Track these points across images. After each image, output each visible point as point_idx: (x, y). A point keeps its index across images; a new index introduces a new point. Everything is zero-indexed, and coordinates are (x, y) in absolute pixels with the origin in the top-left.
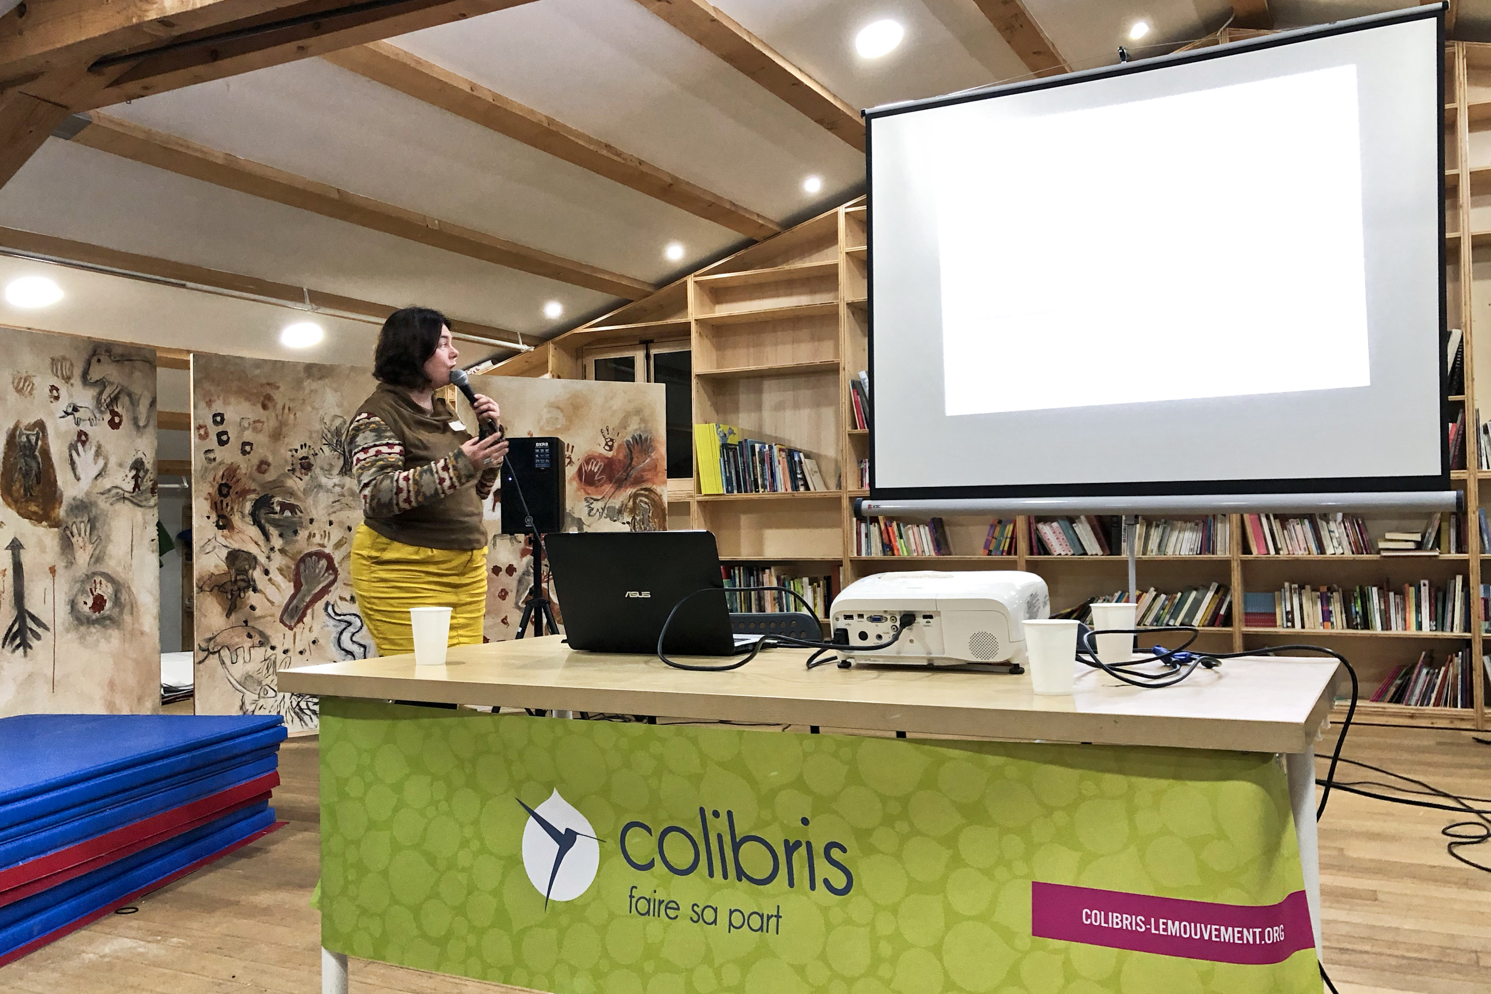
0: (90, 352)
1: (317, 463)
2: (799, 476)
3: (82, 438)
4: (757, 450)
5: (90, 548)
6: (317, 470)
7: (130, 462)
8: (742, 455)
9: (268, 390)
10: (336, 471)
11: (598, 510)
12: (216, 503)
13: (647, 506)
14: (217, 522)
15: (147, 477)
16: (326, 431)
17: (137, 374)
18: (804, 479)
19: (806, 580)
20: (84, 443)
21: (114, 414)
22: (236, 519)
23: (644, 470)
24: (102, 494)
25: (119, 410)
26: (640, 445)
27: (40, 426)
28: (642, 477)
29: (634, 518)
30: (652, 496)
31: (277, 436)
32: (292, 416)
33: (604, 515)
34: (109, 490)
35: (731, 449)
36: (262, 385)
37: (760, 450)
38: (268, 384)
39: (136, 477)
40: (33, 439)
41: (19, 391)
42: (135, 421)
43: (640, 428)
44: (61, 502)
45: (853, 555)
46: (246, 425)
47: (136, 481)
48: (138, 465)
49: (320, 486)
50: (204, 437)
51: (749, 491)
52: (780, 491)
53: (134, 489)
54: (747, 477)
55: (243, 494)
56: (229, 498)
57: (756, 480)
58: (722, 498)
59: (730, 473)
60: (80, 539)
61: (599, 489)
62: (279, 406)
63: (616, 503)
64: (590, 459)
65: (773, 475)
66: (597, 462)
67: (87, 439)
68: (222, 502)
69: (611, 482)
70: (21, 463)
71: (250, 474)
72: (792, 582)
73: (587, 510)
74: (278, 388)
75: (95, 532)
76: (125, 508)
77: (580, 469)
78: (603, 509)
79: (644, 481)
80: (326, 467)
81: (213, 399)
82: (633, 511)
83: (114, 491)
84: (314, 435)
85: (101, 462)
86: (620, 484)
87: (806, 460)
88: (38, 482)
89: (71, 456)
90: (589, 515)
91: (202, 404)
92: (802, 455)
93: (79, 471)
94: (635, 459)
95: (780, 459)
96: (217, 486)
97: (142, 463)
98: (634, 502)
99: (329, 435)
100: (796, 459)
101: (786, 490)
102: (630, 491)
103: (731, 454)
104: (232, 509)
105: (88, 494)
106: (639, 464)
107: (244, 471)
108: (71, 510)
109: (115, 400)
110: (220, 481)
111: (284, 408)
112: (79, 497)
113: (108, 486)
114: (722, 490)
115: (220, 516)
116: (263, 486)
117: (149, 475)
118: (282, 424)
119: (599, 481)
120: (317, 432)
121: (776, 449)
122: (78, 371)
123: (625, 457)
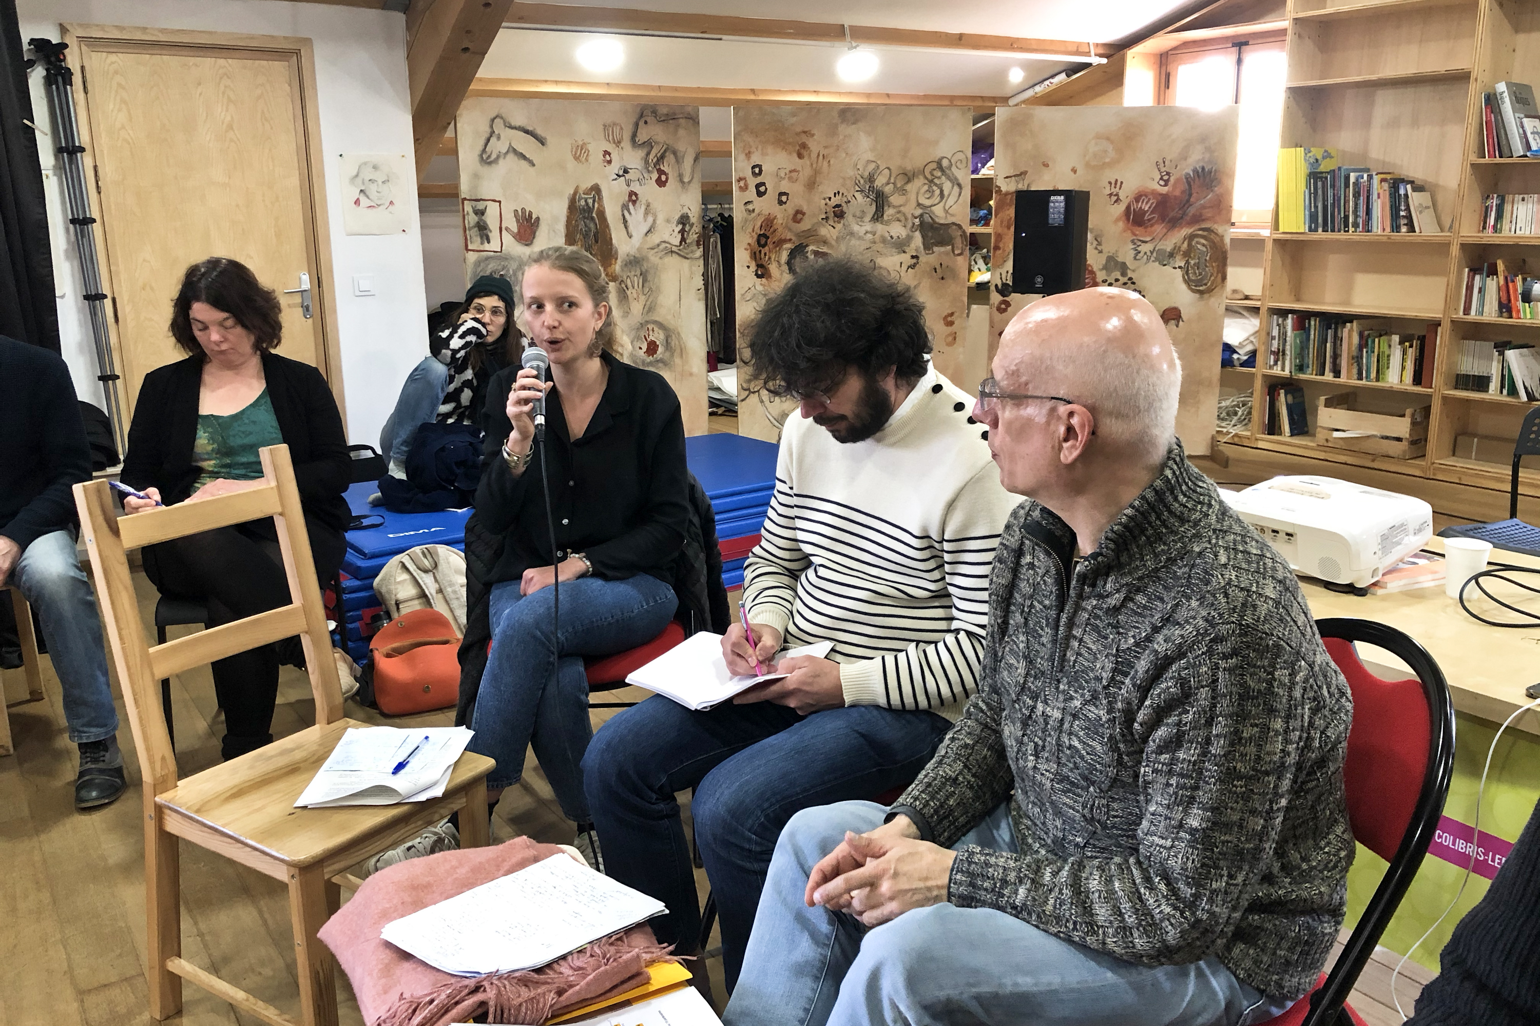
0: (637, 116)
1: (849, 210)
2: (1402, 213)
3: (633, 197)
4: (1352, 180)
5: (643, 298)
6: (849, 217)
7: (677, 217)
8: (1333, 186)
9: (804, 138)
10: (868, 218)
11: (1145, 253)
12: (755, 253)
13: (1204, 249)
14: (756, 271)
15: (692, 231)
16: (859, 177)
17: (682, 132)
18: (1409, 217)
19: (1396, 338)
20: (634, 202)
21: (660, 172)
22: (773, 268)
23: (1204, 207)
24: (652, 249)
25: (665, 168)
26: (1202, 179)
27: (596, 189)
28: (1201, 215)
29: (1187, 262)
30: (1212, 236)
31: (811, 185)
32: (825, 164)
33: (1153, 259)
34: (658, 245)
35: (1321, 178)
36: (798, 134)
37: (1357, 180)
38: (805, 132)
39: (682, 232)
40: (590, 201)
41: (577, 158)
42: (680, 177)
43: (1203, 158)
44: (616, 259)
45: (1457, 313)
46: (783, 175)
47: (683, 235)
48: (684, 220)
49: (852, 234)
50: (744, 189)
51: (1336, 229)
52: (1375, 229)
53: (681, 242)
54: (1336, 213)
55: (780, 243)
56: (767, 248)
57: (1346, 217)
58: (1301, 238)
59: (1316, 207)
60: (634, 291)
61: (1149, 229)
62: (814, 155)
63: (1168, 245)
64: (1141, 196)
65: (1368, 212)
66: (1149, 200)
67: (637, 199)
68: (760, 251)
69: (1163, 221)
70: (582, 225)
71: (786, 224)
72: (1377, 340)
73: (1133, 253)
74: (813, 135)
75: (646, 285)
76: (673, 260)
77: (1128, 208)
78: (1152, 253)
79: (1203, 220)
80: (858, 214)
81: (752, 150)
82: (1187, 254)
83: (664, 245)
84: (848, 182)
85: (650, 219)
86: (1173, 223)
87: (1415, 194)
88: (597, 242)
89: (623, 215)
90: (1135, 258)
91: (742, 157)
92: (1409, 187)
93: (631, 228)
94: (1194, 195)
95: (1381, 192)
96: (756, 236)
97: (688, 217)
98: (1189, 245)
99: (862, 181)
100: (1402, 192)
101: (1384, 230)
102: (1185, 231)
103: (1320, 184)
104: (770, 258)
105: (639, 250)
106: (1198, 200)
107: (780, 221)
108: (626, 265)
109: (661, 159)
110: (759, 232)
111: (819, 155)
112: (632, 253)
113: (657, 241)
114: (1303, 228)
115: (760, 266)
116: (798, 235)
117: (694, 227)
118: (817, 172)
119: (1149, 220)
120: (850, 178)
121: (1376, 180)
122: (627, 135)
123: (1183, 192)
